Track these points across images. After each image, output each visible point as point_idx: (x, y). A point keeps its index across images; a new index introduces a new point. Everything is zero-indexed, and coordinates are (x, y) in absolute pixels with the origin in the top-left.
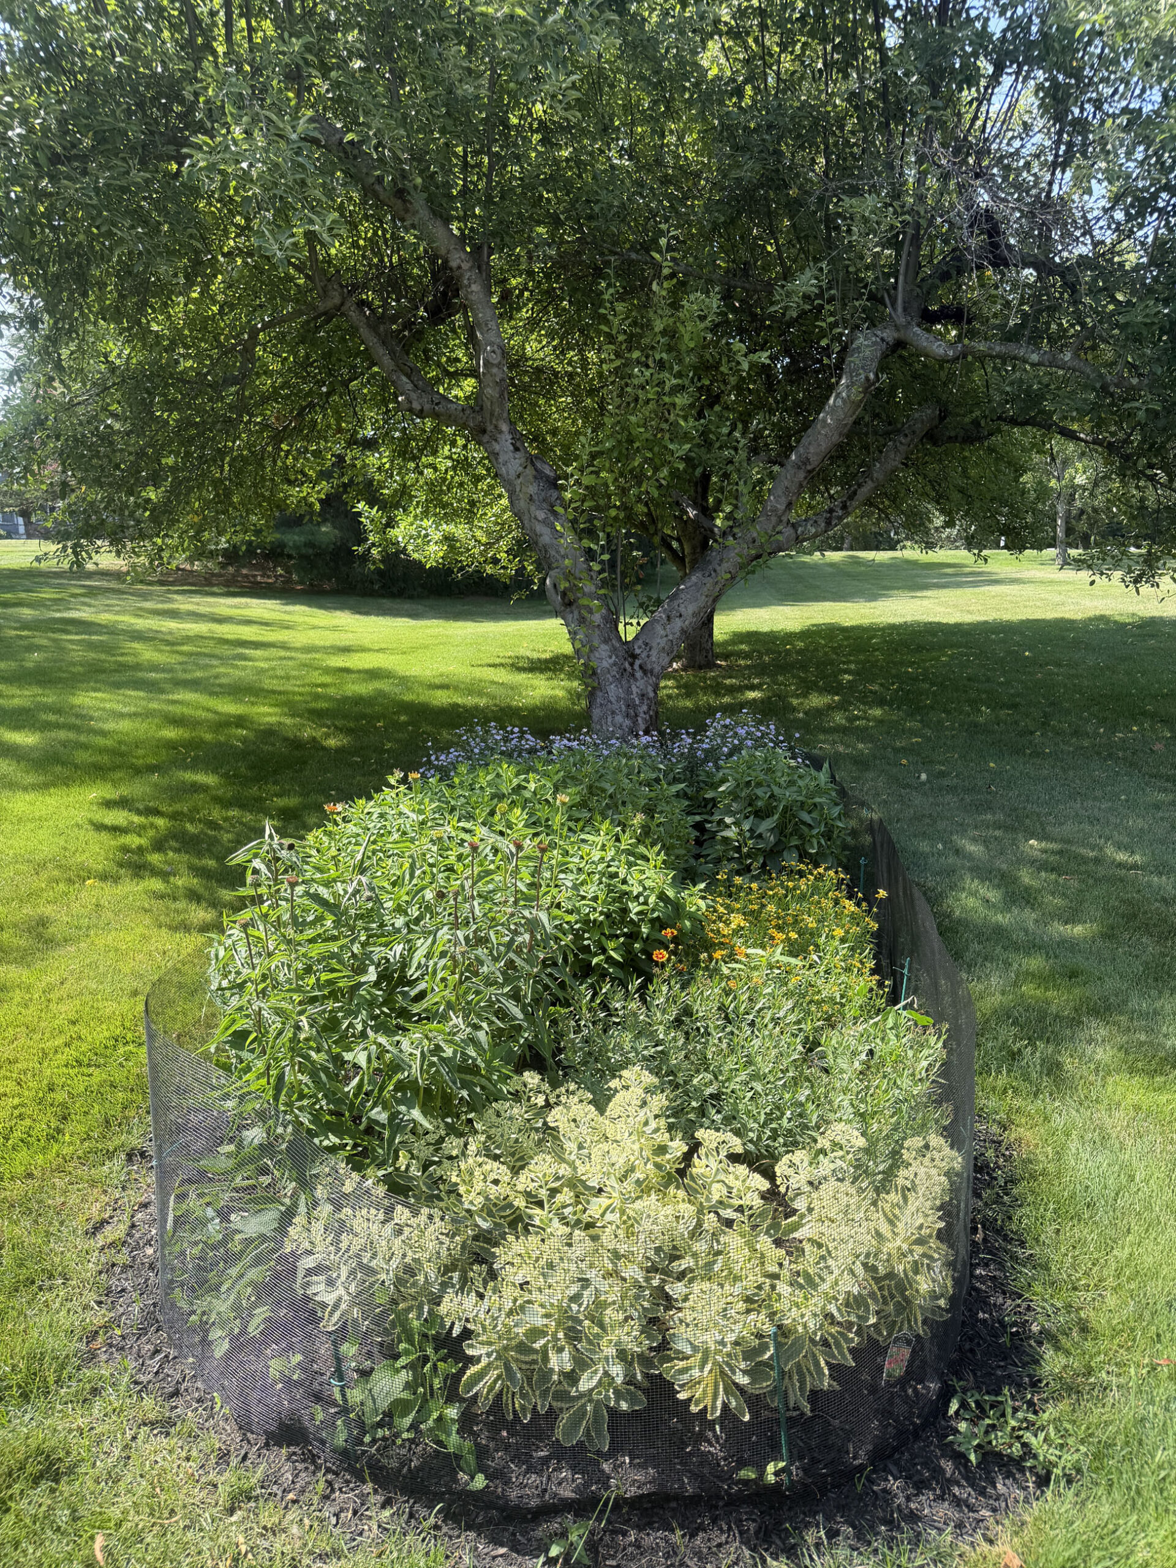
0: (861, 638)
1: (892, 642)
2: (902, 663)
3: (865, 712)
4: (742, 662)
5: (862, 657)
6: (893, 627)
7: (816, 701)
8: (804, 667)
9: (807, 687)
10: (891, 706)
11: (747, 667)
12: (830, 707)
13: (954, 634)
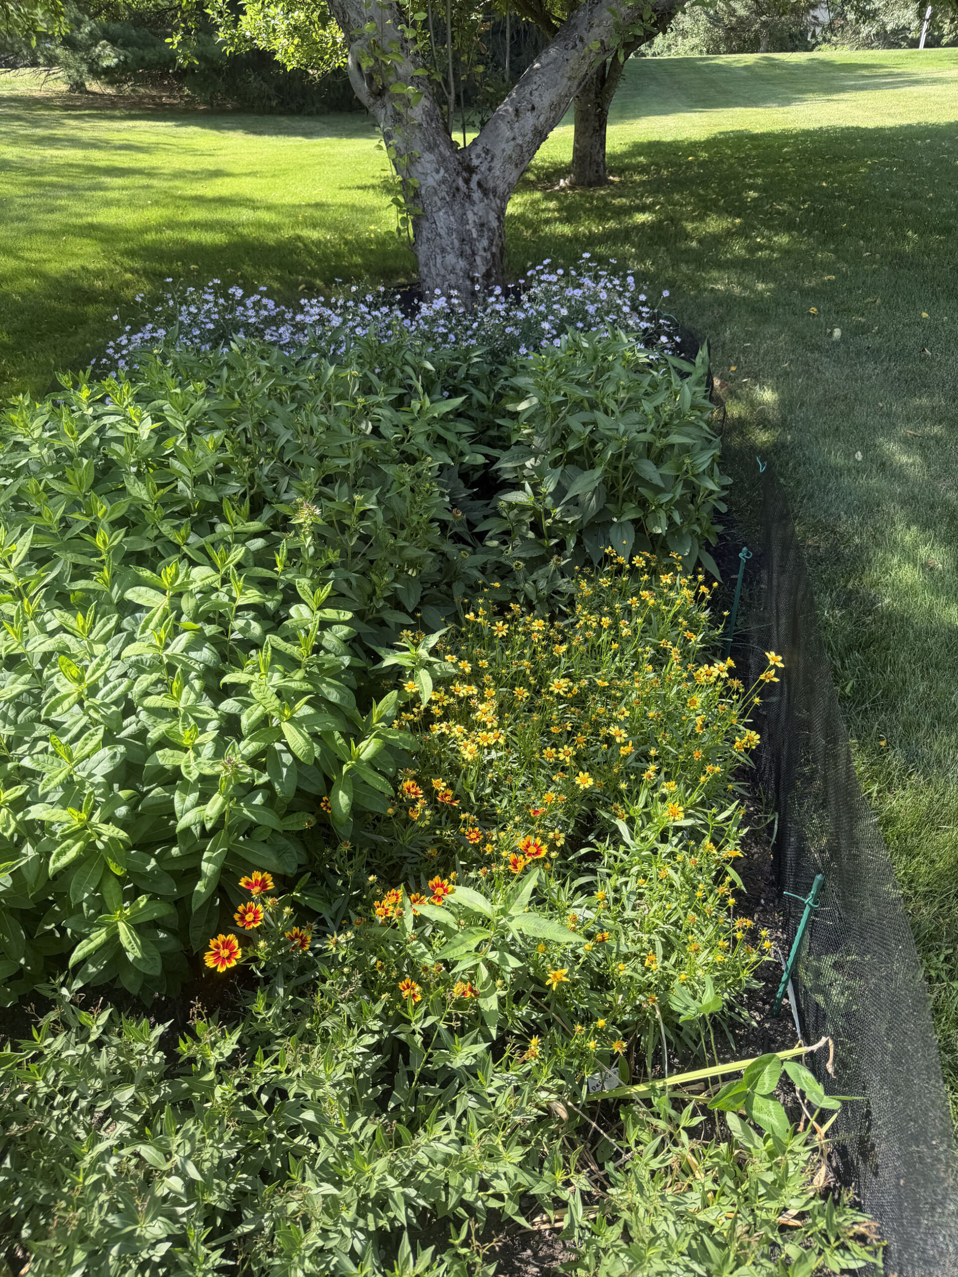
0: (771, 146)
1: (805, 150)
2: (815, 176)
3: (769, 239)
4: (637, 178)
5: (771, 170)
6: (807, 133)
7: (714, 225)
8: (705, 184)
9: (705, 208)
10: (800, 230)
11: (643, 183)
12: (729, 233)
13: (875, 140)
